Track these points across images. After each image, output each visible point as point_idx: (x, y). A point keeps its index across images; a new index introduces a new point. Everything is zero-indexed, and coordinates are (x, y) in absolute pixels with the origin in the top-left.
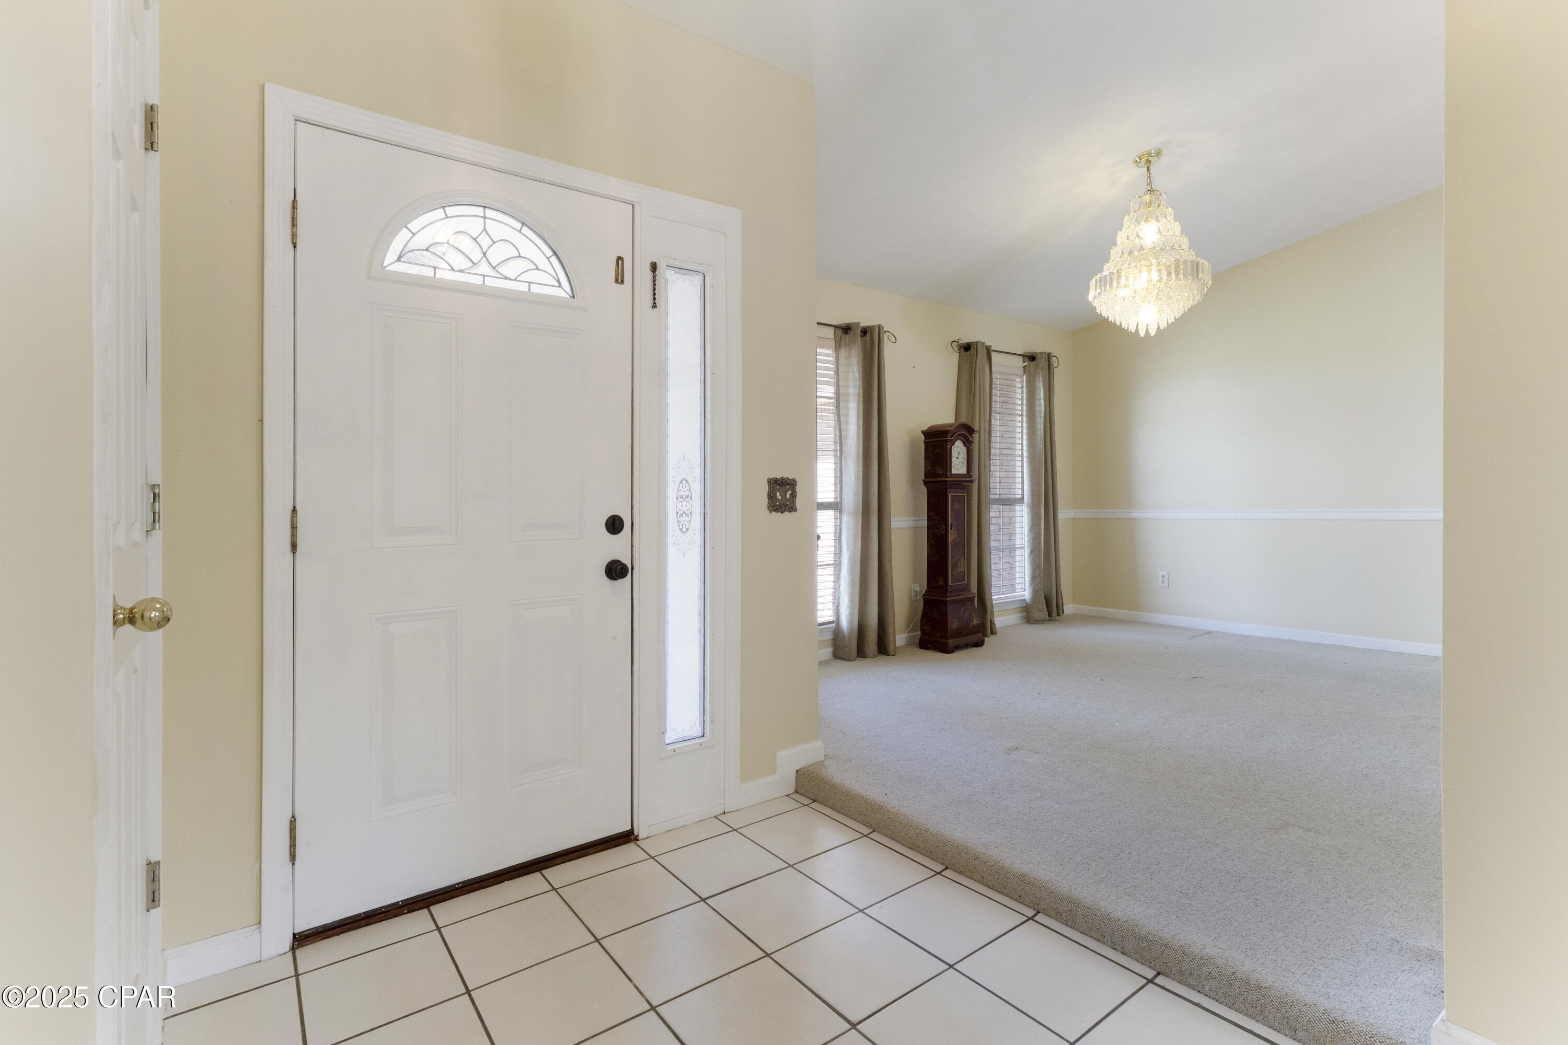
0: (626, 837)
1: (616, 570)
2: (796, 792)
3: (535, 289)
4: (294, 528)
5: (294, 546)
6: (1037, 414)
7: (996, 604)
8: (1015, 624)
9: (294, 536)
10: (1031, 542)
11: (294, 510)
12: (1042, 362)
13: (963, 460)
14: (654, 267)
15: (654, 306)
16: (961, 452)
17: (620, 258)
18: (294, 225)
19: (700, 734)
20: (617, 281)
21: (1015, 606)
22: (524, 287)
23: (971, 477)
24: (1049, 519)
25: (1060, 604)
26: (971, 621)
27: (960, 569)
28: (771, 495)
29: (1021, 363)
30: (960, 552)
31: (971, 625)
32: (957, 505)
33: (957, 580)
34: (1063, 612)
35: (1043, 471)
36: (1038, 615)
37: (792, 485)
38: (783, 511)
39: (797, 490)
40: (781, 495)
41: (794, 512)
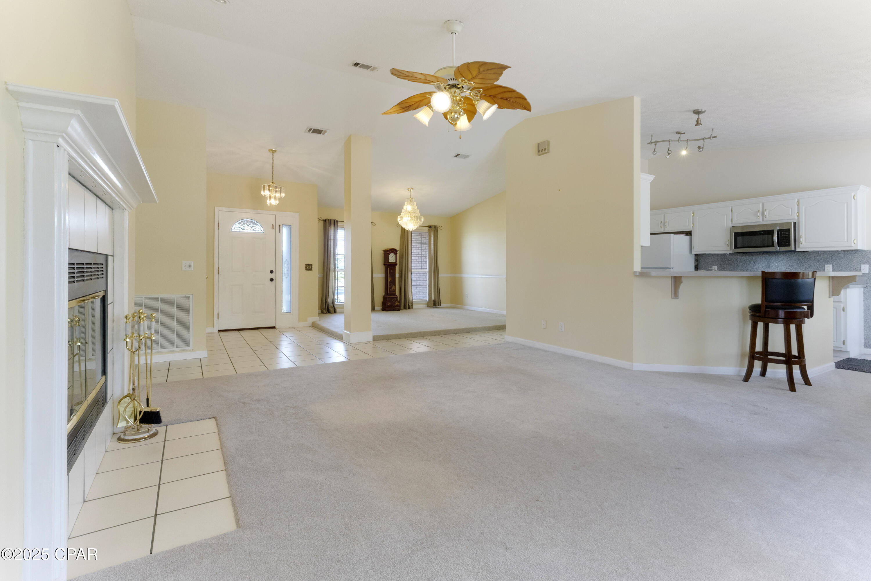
0: (274, 327)
1: (272, 280)
2: (312, 326)
3: (257, 232)
4: (218, 270)
5: (218, 273)
6: (431, 244)
7: (414, 301)
9: (218, 272)
11: (218, 268)
12: (433, 228)
13: (394, 259)
14: (280, 226)
15: (280, 233)
16: (393, 256)
17: (273, 225)
18: (218, 227)
19: (290, 312)
20: (272, 229)
21: (424, 303)
22: (255, 231)
23: (397, 263)
24: (435, 276)
25: (439, 303)
26: (395, 303)
27: (393, 289)
28: (306, 267)
29: (427, 228)
30: (393, 284)
31: (395, 304)
32: (391, 271)
33: (391, 292)
34: (440, 305)
35: (433, 262)
36: (430, 305)
37: (311, 265)
38: (309, 270)
39: (313, 266)
40: (308, 267)
41: (312, 271)
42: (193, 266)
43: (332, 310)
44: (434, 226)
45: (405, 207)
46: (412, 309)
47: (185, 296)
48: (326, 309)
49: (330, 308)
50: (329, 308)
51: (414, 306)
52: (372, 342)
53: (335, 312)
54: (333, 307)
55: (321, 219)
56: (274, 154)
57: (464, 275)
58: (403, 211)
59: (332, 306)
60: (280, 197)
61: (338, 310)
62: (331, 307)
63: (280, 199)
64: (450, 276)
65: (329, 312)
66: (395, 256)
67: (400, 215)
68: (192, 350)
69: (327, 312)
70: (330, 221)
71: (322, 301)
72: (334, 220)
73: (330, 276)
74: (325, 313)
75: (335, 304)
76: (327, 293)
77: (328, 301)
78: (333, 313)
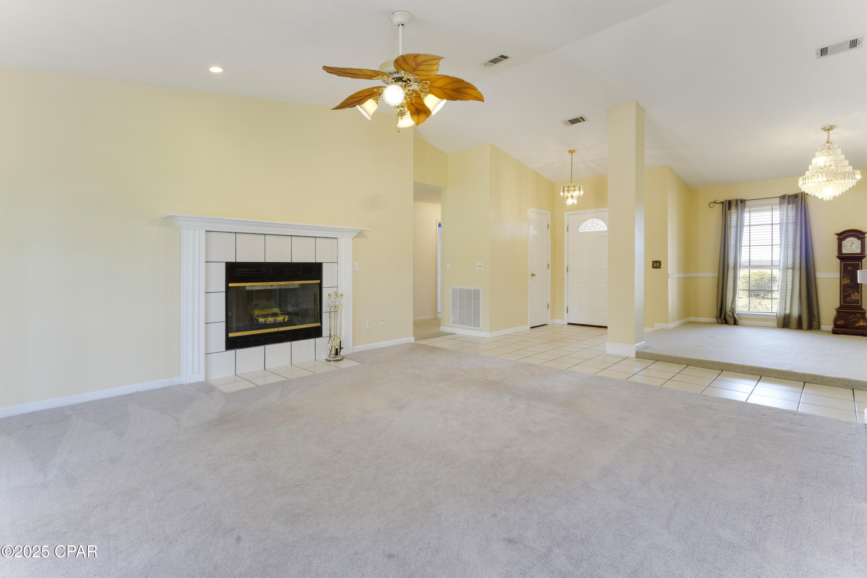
3: (601, 230)
4: (567, 269)
9: (567, 271)
11: (568, 266)
13: (858, 247)
16: (855, 243)
18: (568, 229)
23: (863, 254)
27: (853, 298)
28: (653, 265)
30: (854, 290)
32: (849, 268)
33: (849, 303)
37: (660, 262)
38: (657, 268)
39: (662, 263)
40: (656, 265)
41: (660, 269)
42: (482, 266)
43: (731, 320)
45: (814, 161)
47: (478, 289)
48: (722, 318)
49: (727, 318)
52: (635, 359)
53: (736, 323)
54: (733, 317)
55: (717, 202)
56: (572, 154)
58: (810, 167)
59: (732, 316)
60: (579, 196)
61: (740, 321)
62: (729, 316)
63: (579, 198)
65: (727, 322)
66: (859, 242)
67: (805, 175)
68: (481, 330)
69: (724, 322)
70: (730, 202)
71: (719, 308)
72: (737, 201)
73: (728, 275)
74: (721, 323)
75: (736, 314)
76: (724, 297)
77: (724, 308)
78: (732, 324)
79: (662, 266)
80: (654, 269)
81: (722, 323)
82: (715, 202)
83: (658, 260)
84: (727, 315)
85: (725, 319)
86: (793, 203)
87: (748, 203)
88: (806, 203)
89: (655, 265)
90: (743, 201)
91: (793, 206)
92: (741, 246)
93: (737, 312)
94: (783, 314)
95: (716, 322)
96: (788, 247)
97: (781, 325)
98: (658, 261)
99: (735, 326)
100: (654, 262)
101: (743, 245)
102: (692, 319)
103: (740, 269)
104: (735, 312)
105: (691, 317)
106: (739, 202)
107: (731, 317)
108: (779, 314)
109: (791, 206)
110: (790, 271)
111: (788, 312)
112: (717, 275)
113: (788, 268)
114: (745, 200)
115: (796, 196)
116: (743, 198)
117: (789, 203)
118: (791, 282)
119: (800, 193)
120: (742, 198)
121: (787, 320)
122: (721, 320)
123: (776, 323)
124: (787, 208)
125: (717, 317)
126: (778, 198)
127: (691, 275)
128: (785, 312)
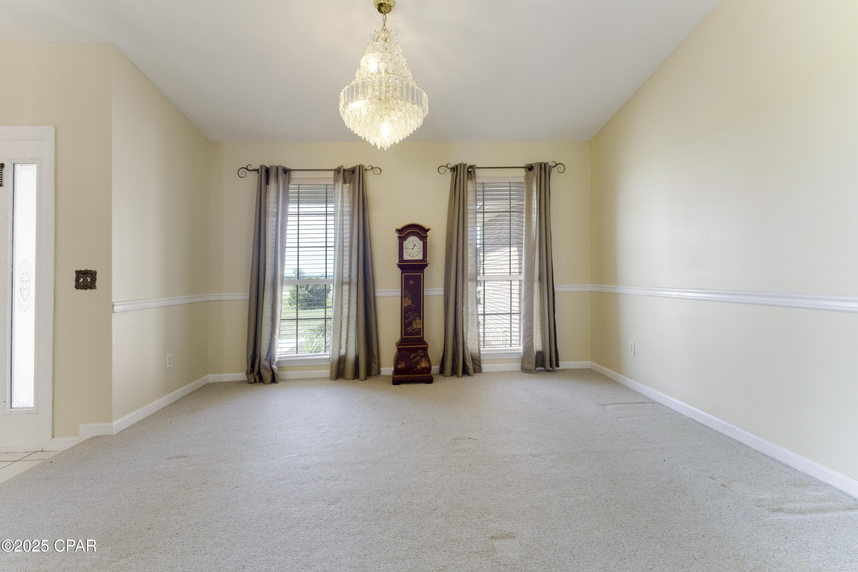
6: (533, 211)
7: (483, 354)
8: (516, 371)
10: (524, 309)
12: (536, 170)
13: (419, 250)
16: (417, 244)
19: (33, 406)
21: (516, 357)
23: (426, 261)
24: (543, 292)
25: (554, 359)
26: (419, 364)
27: (415, 327)
28: (77, 280)
29: (522, 173)
30: (415, 314)
31: (419, 367)
32: (411, 282)
33: (411, 334)
34: (557, 365)
35: (537, 254)
36: (527, 366)
37: (92, 274)
38: (86, 289)
39: (98, 277)
40: (85, 280)
41: (94, 290)
43: (267, 375)
44: (541, 164)
46: (477, 376)
48: (255, 373)
49: (263, 372)
50: (261, 371)
51: (485, 367)
53: (274, 380)
54: (270, 370)
55: (249, 168)
57: (624, 290)
59: (269, 368)
61: (280, 374)
64: (589, 289)
65: (261, 380)
66: (421, 243)
69: (258, 380)
70: (267, 171)
71: (251, 353)
72: (277, 168)
73: (265, 296)
74: (253, 381)
75: (275, 363)
76: (258, 335)
77: (259, 355)
78: (269, 383)
79: (98, 284)
80: (79, 290)
81: (256, 382)
82: (247, 169)
83: (88, 269)
84: (261, 367)
85: (259, 374)
86: (350, 183)
87: (294, 175)
88: (364, 181)
89: (82, 280)
90: (286, 171)
91: (350, 186)
92: (283, 247)
93: (277, 359)
94: (336, 357)
95: (246, 379)
96: (343, 251)
97: (334, 374)
98: (90, 271)
99: (273, 385)
100: (79, 274)
101: (287, 245)
102: (212, 378)
103: (282, 285)
104: (274, 360)
105: (210, 375)
106: (280, 171)
107: (268, 370)
108: (332, 359)
109: (347, 185)
110: (346, 288)
111: (343, 352)
112: (248, 297)
113: (343, 283)
114: (290, 170)
115: (353, 171)
116: (288, 166)
117: (345, 182)
118: (348, 304)
119: (358, 165)
120: (285, 166)
121: (342, 365)
122: (254, 375)
123: (329, 371)
124: (342, 187)
125: (247, 371)
126: (333, 172)
127: (210, 298)
128: (340, 353)
